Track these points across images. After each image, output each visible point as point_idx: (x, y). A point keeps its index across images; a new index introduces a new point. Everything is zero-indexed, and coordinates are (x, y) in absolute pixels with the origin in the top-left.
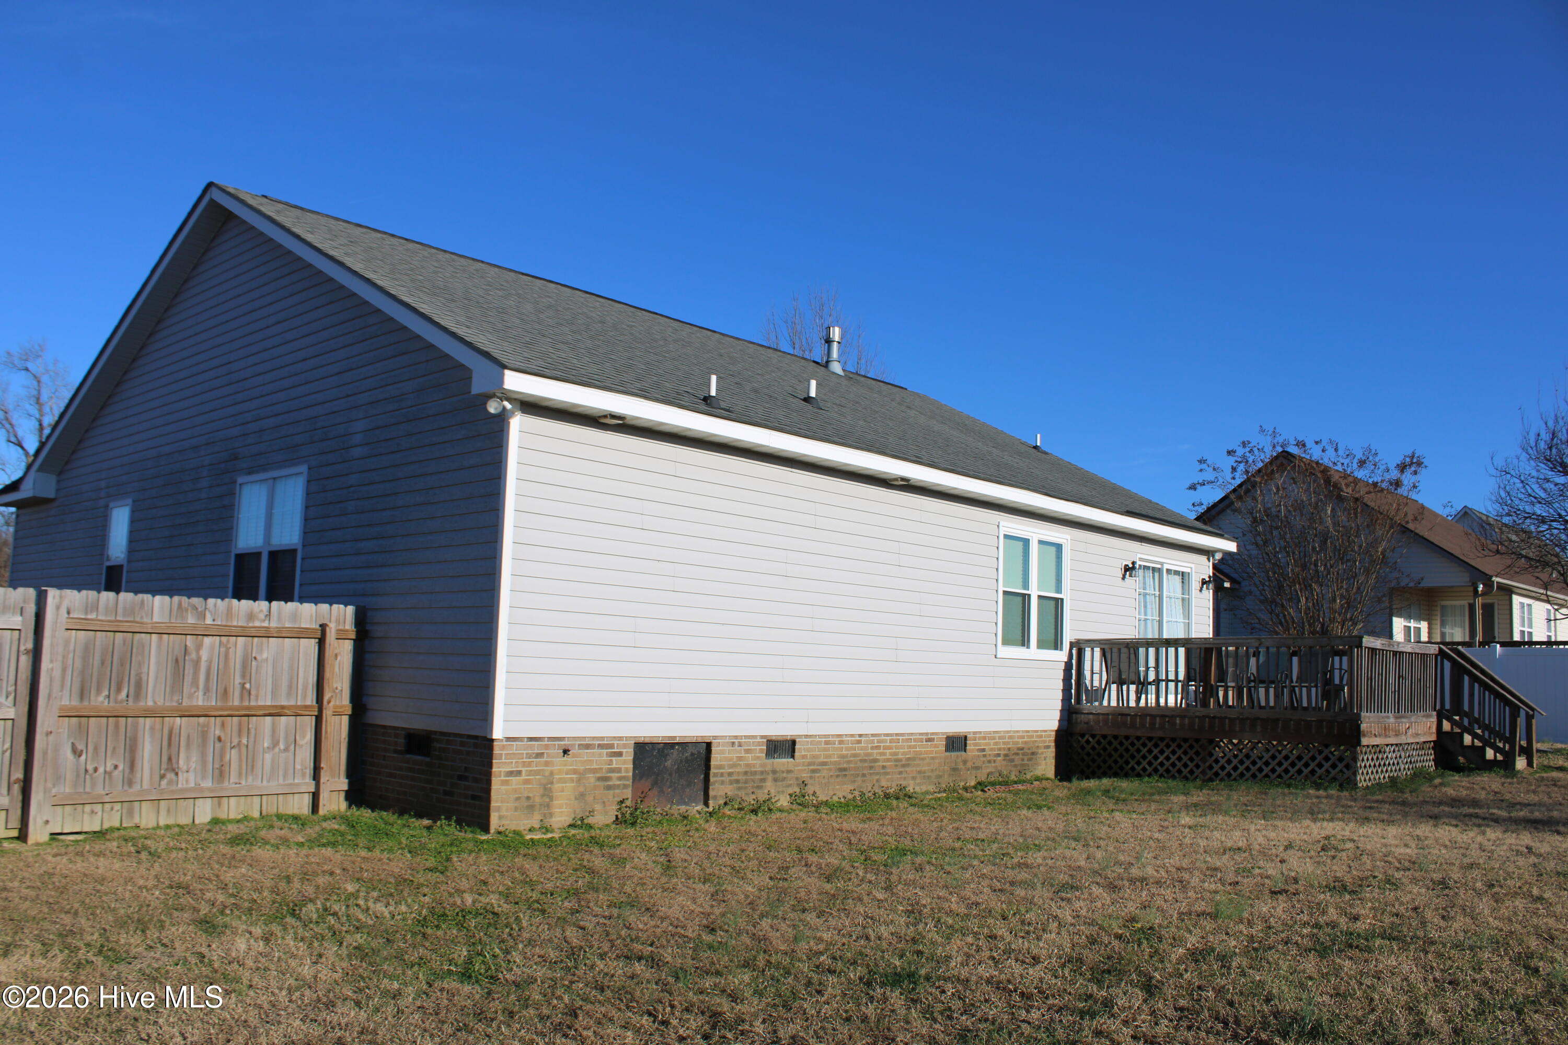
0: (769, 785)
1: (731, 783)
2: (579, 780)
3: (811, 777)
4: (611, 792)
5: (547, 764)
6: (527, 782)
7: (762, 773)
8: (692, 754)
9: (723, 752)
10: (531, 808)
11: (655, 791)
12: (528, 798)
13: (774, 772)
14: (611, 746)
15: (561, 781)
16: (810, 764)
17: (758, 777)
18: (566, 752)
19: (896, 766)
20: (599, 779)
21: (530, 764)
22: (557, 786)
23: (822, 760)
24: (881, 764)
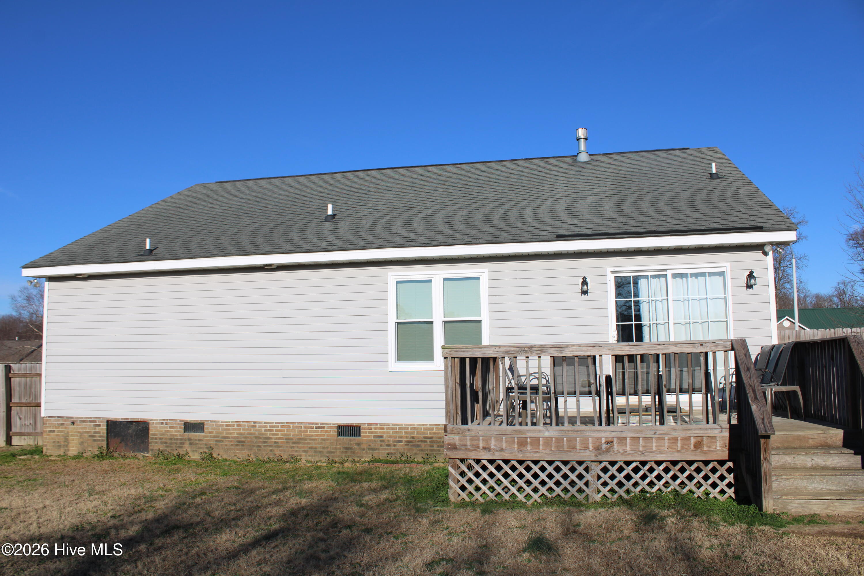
0: (187, 447)
1: (162, 443)
2: (81, 436)
3: (216, 445)
4: (96, 442)
5: (66, 428)
6: (57, 435)
7: (181, 439)
8: (143, 427)
9: (156, 427)
10: (60, 446)
11: (123, 444)
12: (58, 442)
13: (190, 439)
14: (95, 422)
15: (72, 436)
16: (215, 437)
17: (179, 442)
18: (73, 423)
19: (287, 442)
20: (90, 436)
21: (58, 428)
22: (71, 438)
23: (225, 435)
24: (274, 440)
